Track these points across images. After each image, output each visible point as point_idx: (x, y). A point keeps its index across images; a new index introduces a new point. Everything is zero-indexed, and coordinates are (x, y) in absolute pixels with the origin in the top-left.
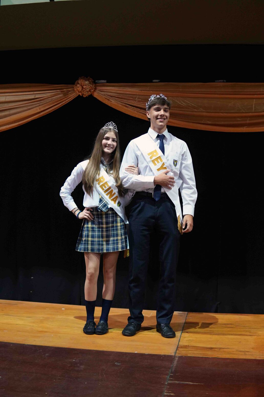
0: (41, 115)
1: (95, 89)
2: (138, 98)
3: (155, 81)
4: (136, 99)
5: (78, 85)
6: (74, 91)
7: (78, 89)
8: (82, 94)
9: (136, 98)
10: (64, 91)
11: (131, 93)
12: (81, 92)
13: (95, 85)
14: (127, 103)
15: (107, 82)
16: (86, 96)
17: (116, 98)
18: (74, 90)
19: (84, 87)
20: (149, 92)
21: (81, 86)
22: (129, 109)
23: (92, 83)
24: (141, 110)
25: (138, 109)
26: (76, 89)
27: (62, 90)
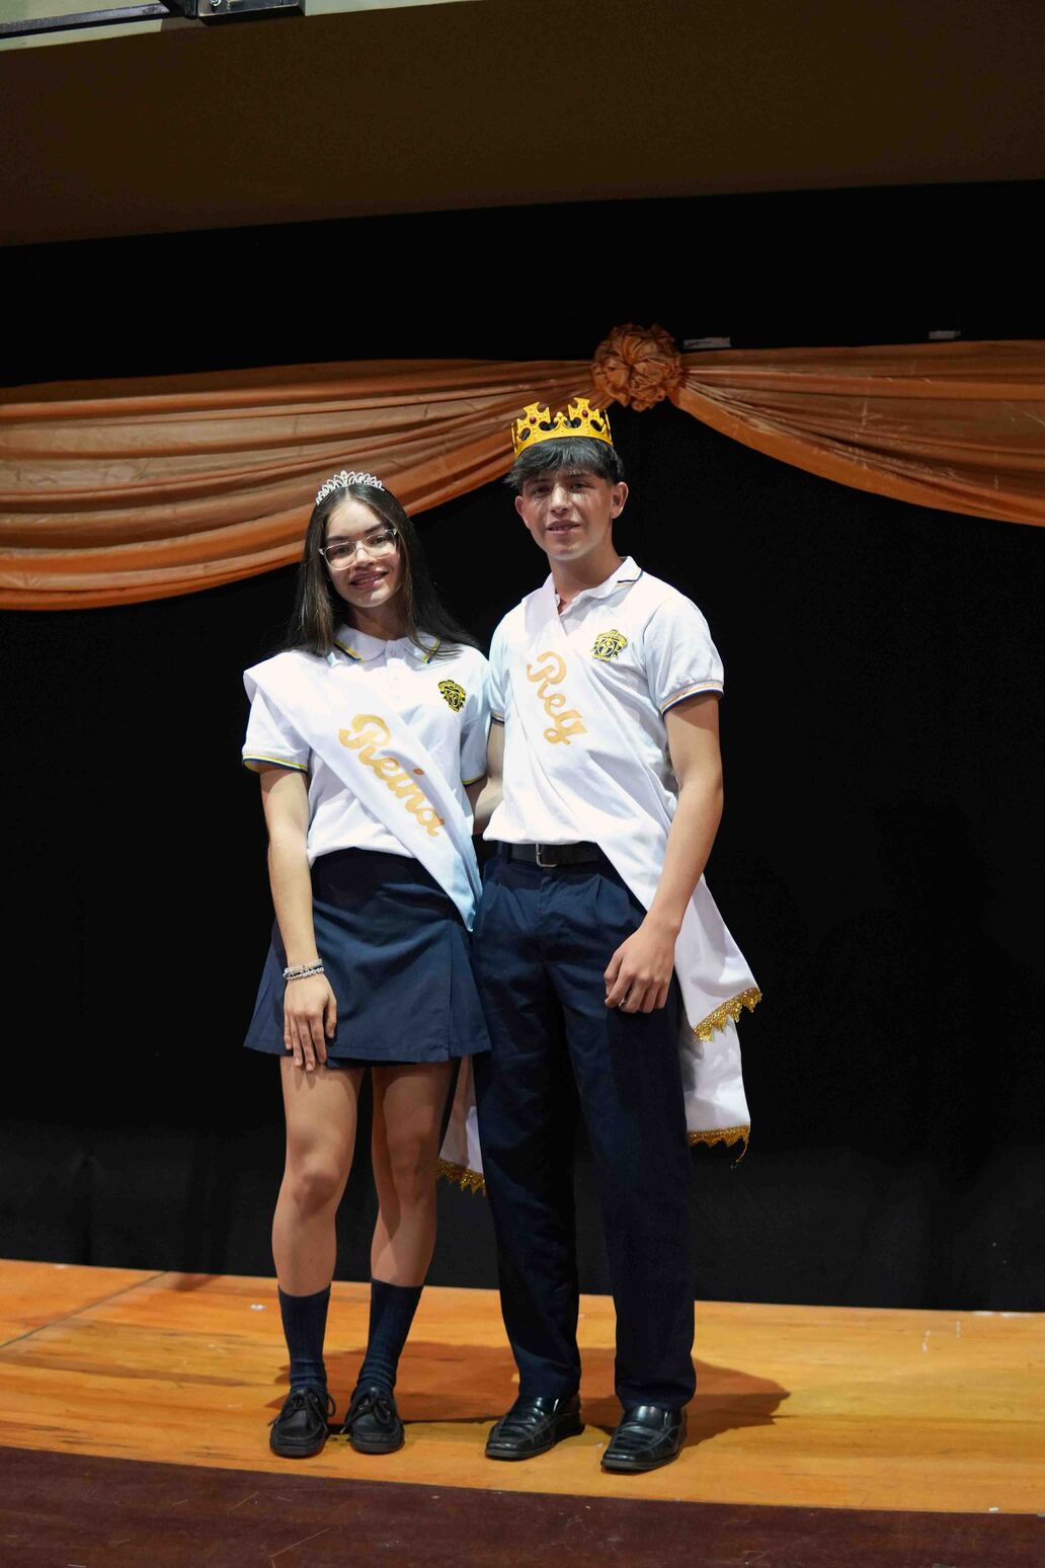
0: (455, 492)
1: (681, 374)
2: (870, 410)
3: (938, 334)
4: (863, 415)
5: (612, 362)
6: (594, 385)
7: (612, 379)
8: (627, 400)
9: (860, 409)
10: (551, 388)
11: (838, 389)
12: (624, 390)
13: (683, 359)
14: (824, 431)
15: (735, 346)
16: (648, 405)
17: (775, 412)
18: (592, 382)
19: (640, 367)
20: (916, 382)
21: (625, 363)
22: (835, 457)
23: (670, 352)
24: (888, 460)
25: (874, 455)
26: (601, 377)
27: (543, 385)
